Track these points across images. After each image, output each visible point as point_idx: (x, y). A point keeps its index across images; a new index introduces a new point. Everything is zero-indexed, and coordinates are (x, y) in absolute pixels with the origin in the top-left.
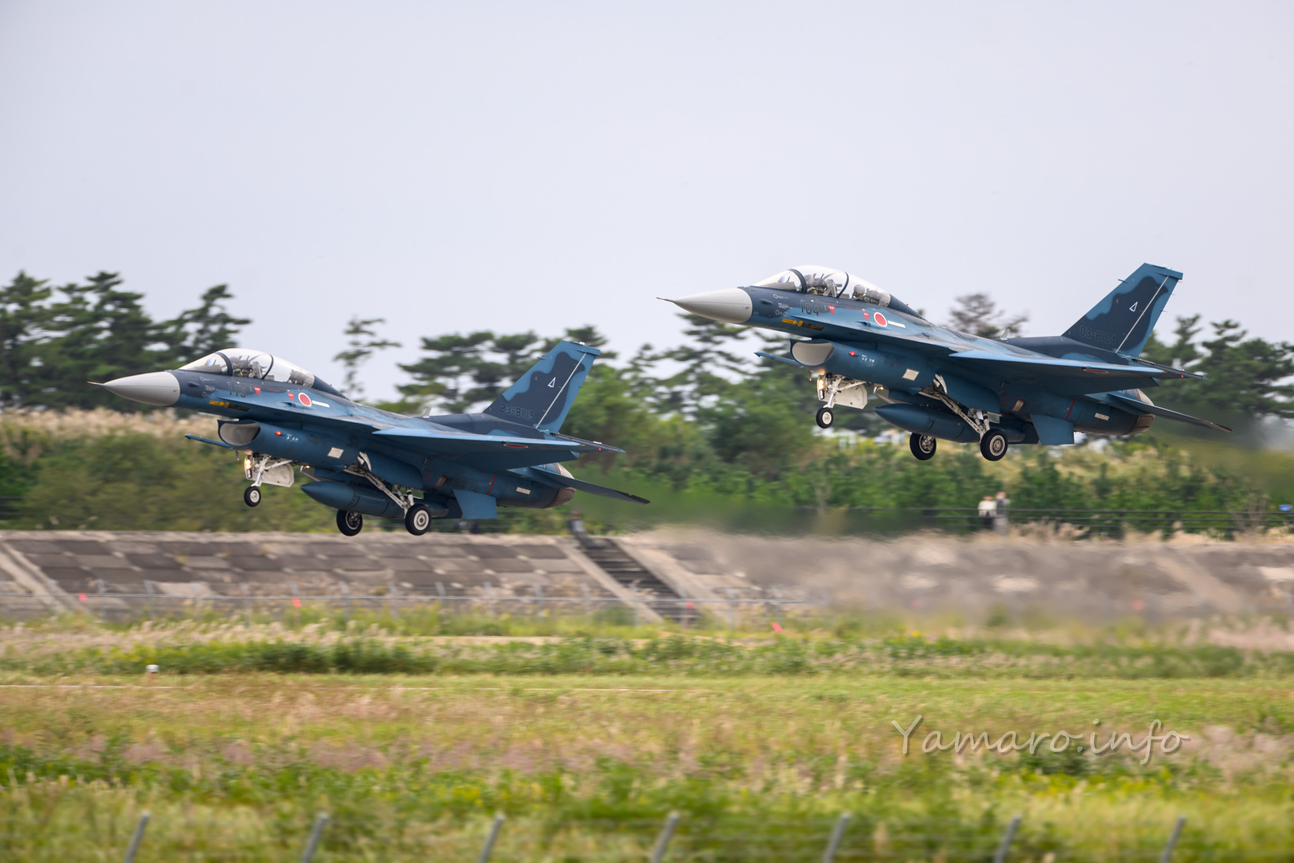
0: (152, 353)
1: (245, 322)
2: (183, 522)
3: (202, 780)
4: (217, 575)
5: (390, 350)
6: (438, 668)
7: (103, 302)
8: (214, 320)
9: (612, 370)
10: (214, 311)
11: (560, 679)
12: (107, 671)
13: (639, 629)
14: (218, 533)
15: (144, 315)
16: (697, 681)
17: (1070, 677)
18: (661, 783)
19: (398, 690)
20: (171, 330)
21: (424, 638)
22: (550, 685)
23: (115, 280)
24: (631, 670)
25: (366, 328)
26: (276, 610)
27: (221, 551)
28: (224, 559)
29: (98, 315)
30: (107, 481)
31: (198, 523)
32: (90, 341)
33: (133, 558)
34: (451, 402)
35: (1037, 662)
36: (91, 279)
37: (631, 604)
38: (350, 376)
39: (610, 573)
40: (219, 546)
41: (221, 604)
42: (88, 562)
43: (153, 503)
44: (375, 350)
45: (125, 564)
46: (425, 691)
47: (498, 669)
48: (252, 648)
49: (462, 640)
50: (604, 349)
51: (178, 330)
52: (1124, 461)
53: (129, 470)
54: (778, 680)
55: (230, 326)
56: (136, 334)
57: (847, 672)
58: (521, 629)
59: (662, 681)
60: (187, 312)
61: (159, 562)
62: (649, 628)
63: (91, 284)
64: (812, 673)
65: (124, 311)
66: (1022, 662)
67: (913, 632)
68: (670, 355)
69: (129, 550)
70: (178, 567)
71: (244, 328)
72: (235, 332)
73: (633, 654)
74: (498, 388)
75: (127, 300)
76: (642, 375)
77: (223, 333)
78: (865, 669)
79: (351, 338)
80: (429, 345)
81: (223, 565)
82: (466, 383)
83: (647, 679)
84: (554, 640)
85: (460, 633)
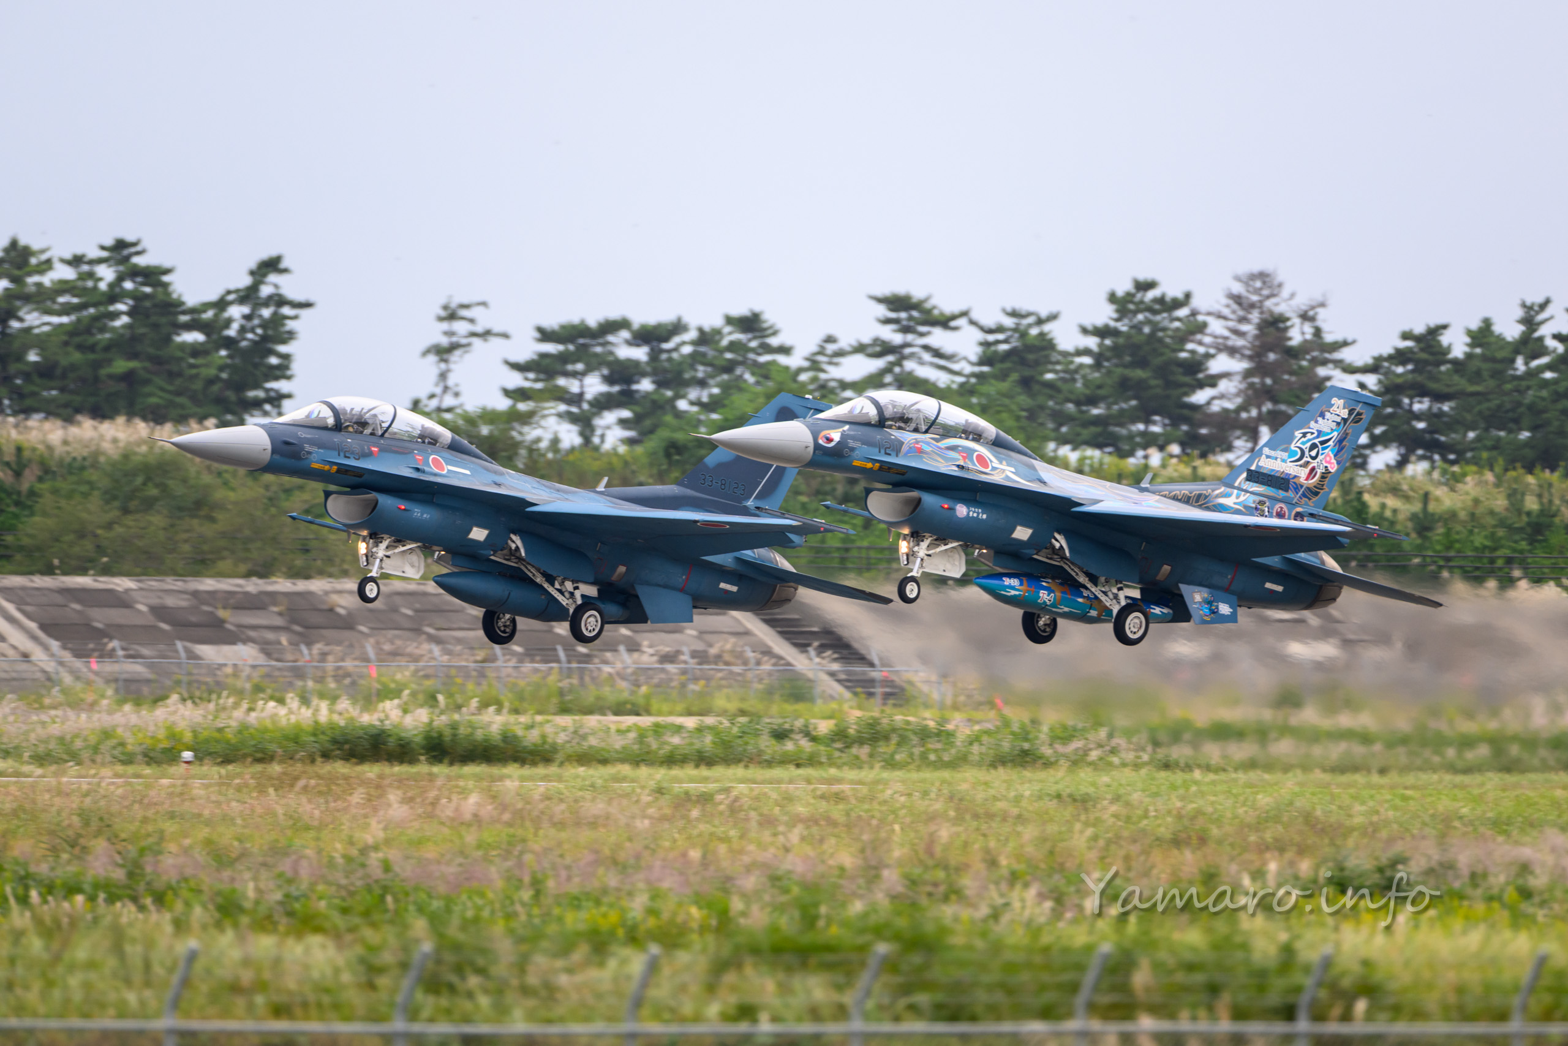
0: (183, 346)
1: (307, 305)
2: (224, 565)
3: (257, 903)
4: (270, 636)
5: (494, 341)
6: (560, 757)
7: (120, 279)
8: (267, 302)
9: (787, 368)
10: (265, 291)
11: (719, 771)
12: (128, 760)
13: (819, 706)
14: (274, 579)
15: (175, 296)
16: (898, 774)
17: (1383, 771)
18: (857, 907)
19: (511, 785)
20: (209, 314)
21: (539, 718)
22: (705, 780)
23: (138, 248)
24: (812, 761)
25: (464, 313)
26: (347, 681)
27: (275, 604)
28: (280, 614)
29: (114, 295)
30: (126, 511)
31: (243, 568)
32: (103, 329)
33: (159, 612)
34: (574, 410)
35: (1336, 751)
36: (103, 248)
37: (810, 675)
38: (443, 376)
39: (780, 633)
40: (273, 595)
41: (277, 673)
42: (100, 617)
43: (186, 541)
44: (476, 341)
45: (151, 620)
46: (541, 787)
47: (640, 758)
48: (317, 730)
49: (592, 721)
50: (774, 341)
51: (216, 315)
52: (1453, 490)
53: (155, 499)
54: (1002, 773)
55: (286, 311)
56: (163, 320)
57: (1090, 764)
58: (665, 707)
59: (851, 774)
60: (229, 292)
61: (193, 619)
62: (834, 705)
63: (105, 254)
64: (1048, 764)
65: (148, 290)
66: (1317, 751)
67: (1177, 711)
68: (860, 349)
69: (155, 601)
70: (219, 623)
71: (304, 313)
72: (295, 317)
73: (814, 739)
74: (637, 391)
75: (153, 275)
76: (823, 376)
77: (278, 320)
78: (1115, 760)
79: (445, 326)
80: (545, 335)
81: (279, 621)
82: (594, 385)
83: (833, 771)
84: (709, 720)
85: (589, 711)
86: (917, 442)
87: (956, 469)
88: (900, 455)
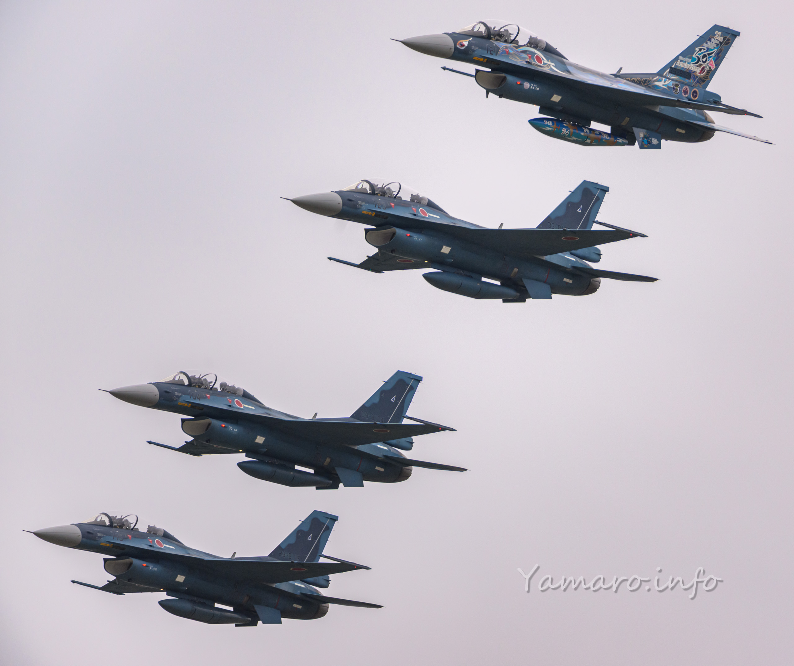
86: (507, 48)
87: (525, 63)
88: (498, 55)
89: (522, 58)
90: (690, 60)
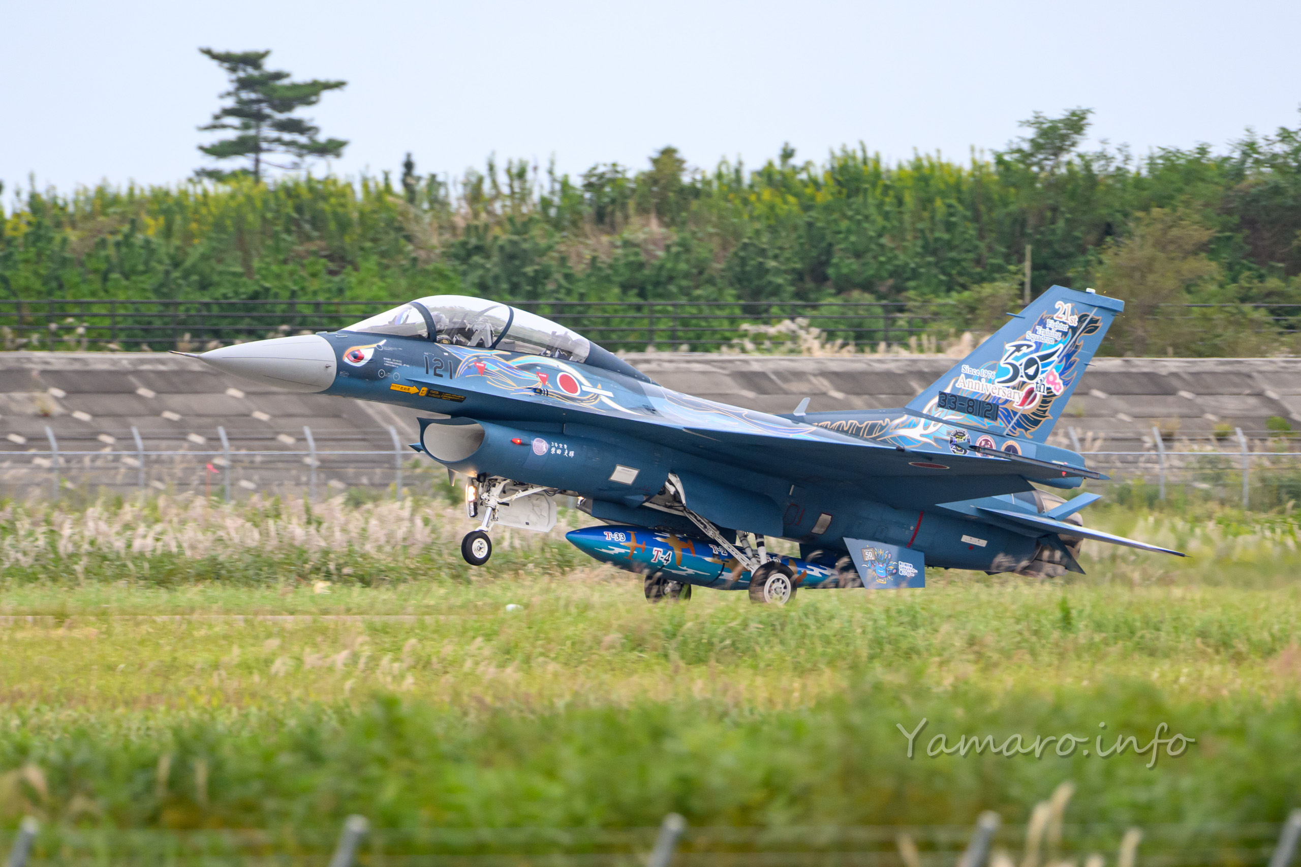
86: (479, 359)
87: (533, 394)
88: (456, 376)
89: (518, 382)
90: (991, 374)
